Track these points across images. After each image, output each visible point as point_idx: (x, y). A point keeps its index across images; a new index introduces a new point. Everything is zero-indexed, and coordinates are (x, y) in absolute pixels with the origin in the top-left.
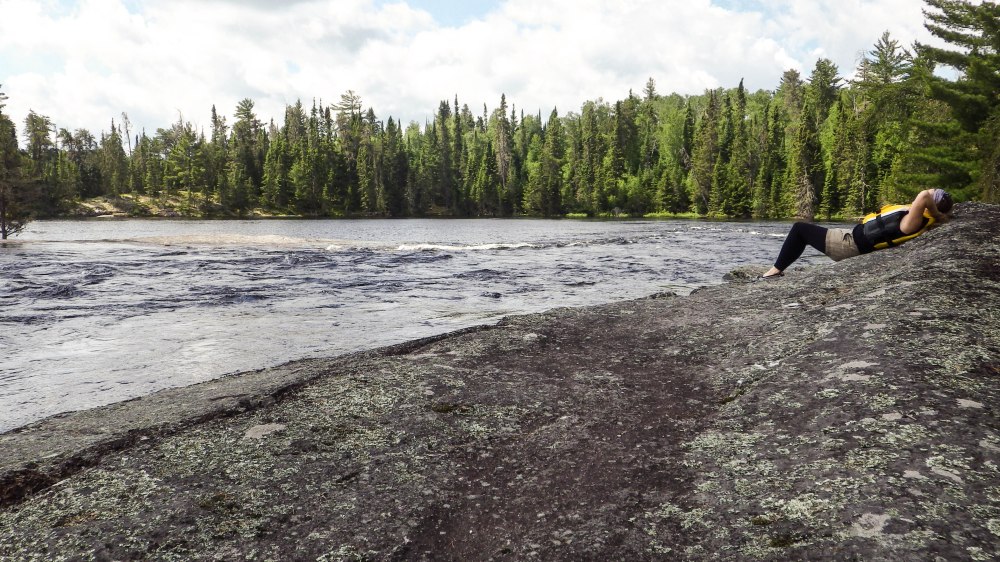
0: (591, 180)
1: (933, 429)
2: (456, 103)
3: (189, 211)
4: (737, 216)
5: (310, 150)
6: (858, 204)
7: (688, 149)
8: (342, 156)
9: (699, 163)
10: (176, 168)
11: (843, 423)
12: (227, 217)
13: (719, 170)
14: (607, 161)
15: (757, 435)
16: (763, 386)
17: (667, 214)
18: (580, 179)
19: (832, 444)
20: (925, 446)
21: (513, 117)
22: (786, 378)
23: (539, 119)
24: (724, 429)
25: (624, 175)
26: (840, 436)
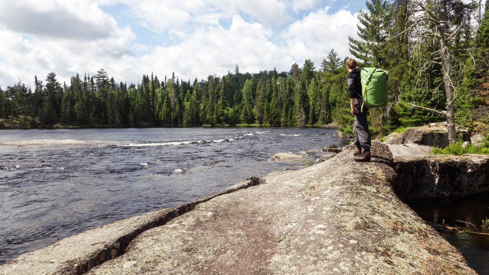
0: (213, 110)
1: (342, 252)
2: (152, 76)
3: (24, 125)
4: (275, 125)
5: (84, 97)
6: (323, 120)
7: (254, 96)
8: (99, 99)
9: (258, 103)
10: (17, 105)
11: (316, 251)
12: (43, 128)
13: (267, 106)
14: (220, 102)
15: (291, 256)
16: (292, 235)
17: (246, 124)
18: (208, 109)
19: (313, 259)
20: (340, 259)
21: (178, 82)
22: (299, 231)
23: (189, 82)
24: (281, 254)
25: (227, 108)
26: (315, 256)
